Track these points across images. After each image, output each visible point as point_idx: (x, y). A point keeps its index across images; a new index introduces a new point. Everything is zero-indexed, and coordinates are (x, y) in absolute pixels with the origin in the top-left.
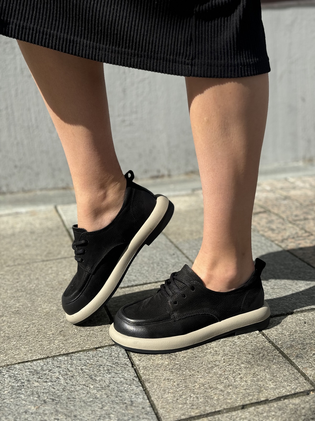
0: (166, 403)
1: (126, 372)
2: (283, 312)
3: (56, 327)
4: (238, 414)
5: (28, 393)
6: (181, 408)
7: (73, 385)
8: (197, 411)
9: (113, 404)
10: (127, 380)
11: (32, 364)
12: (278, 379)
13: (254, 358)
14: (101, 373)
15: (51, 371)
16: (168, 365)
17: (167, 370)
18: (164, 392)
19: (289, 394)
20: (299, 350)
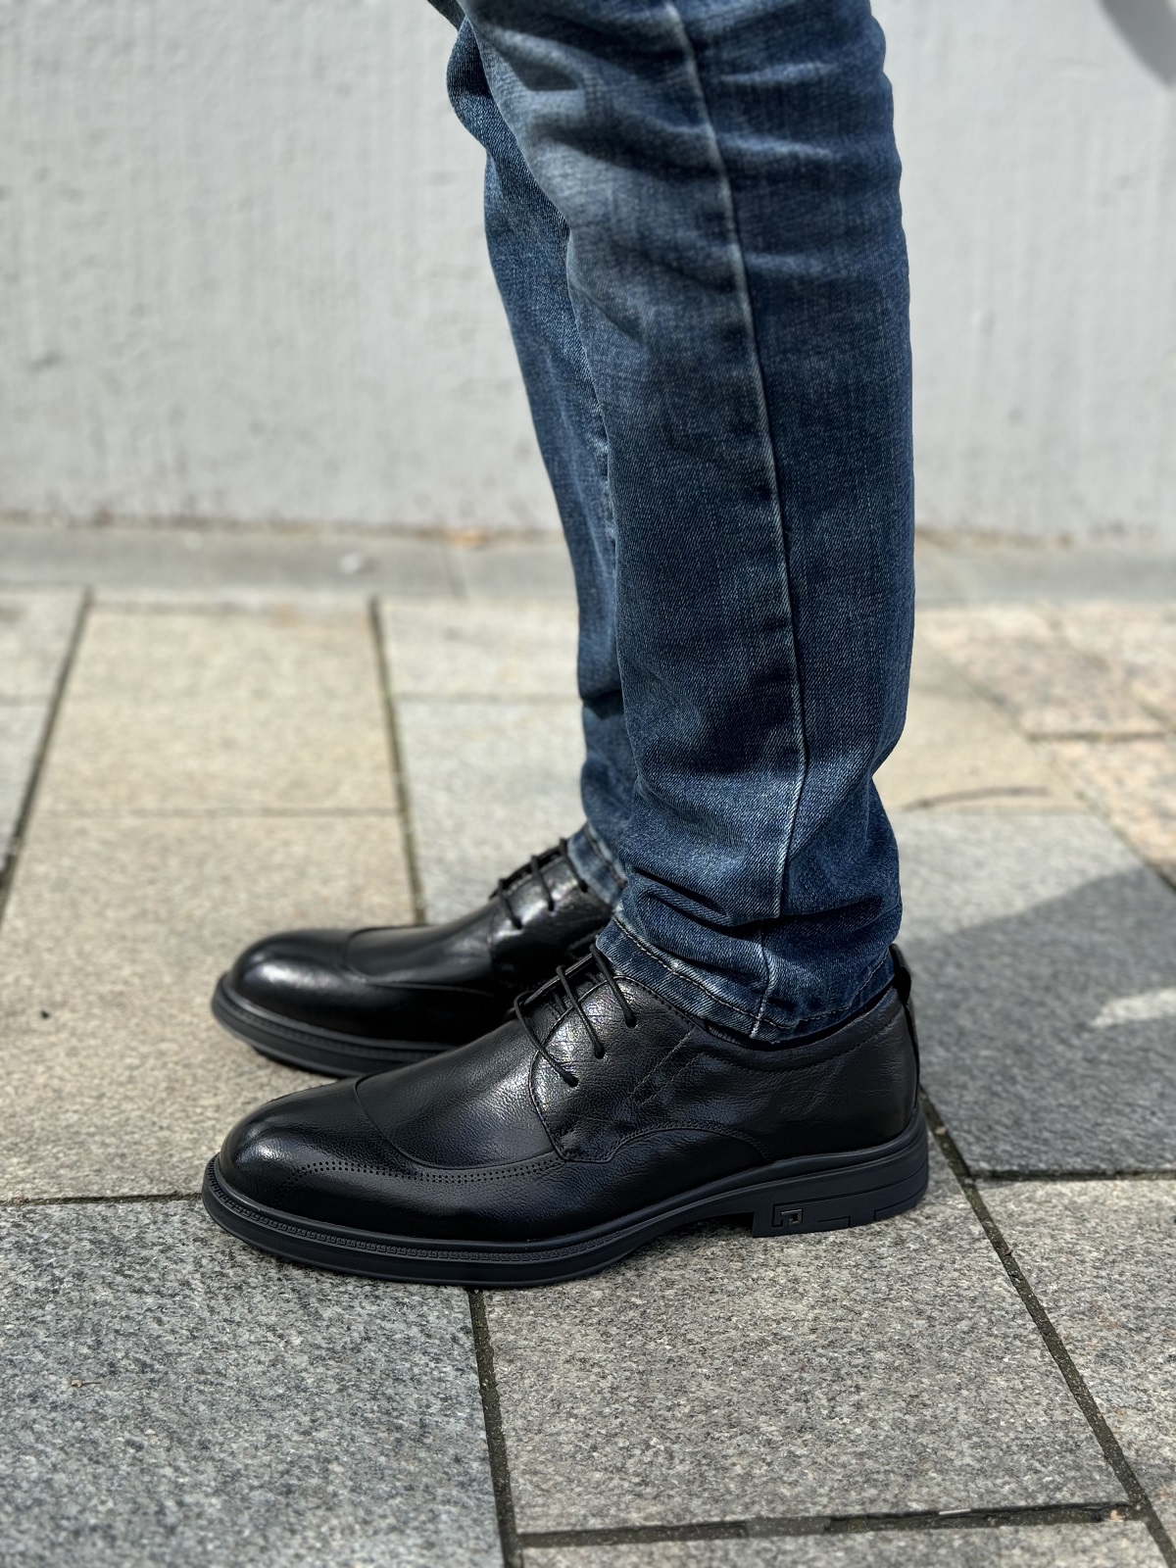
0: (549, 1456)
1: (435, 1305)
2: (1103, 1166)
4: (803, 1550)
5: (66, 1323)
6: (598, 1484)
7: (230, 1322)
9: (352, 1423)
10: (429, 1336)
11: (109, 1213)
12: (999, 1434)
13: (931, 1336)
14: (345, 1292)
15: (170, 1253)
16: (600, 1304)
17: (591, 1324)
18: (553, 1411)
19: (1022, 1503)
20: (1116, 1331)
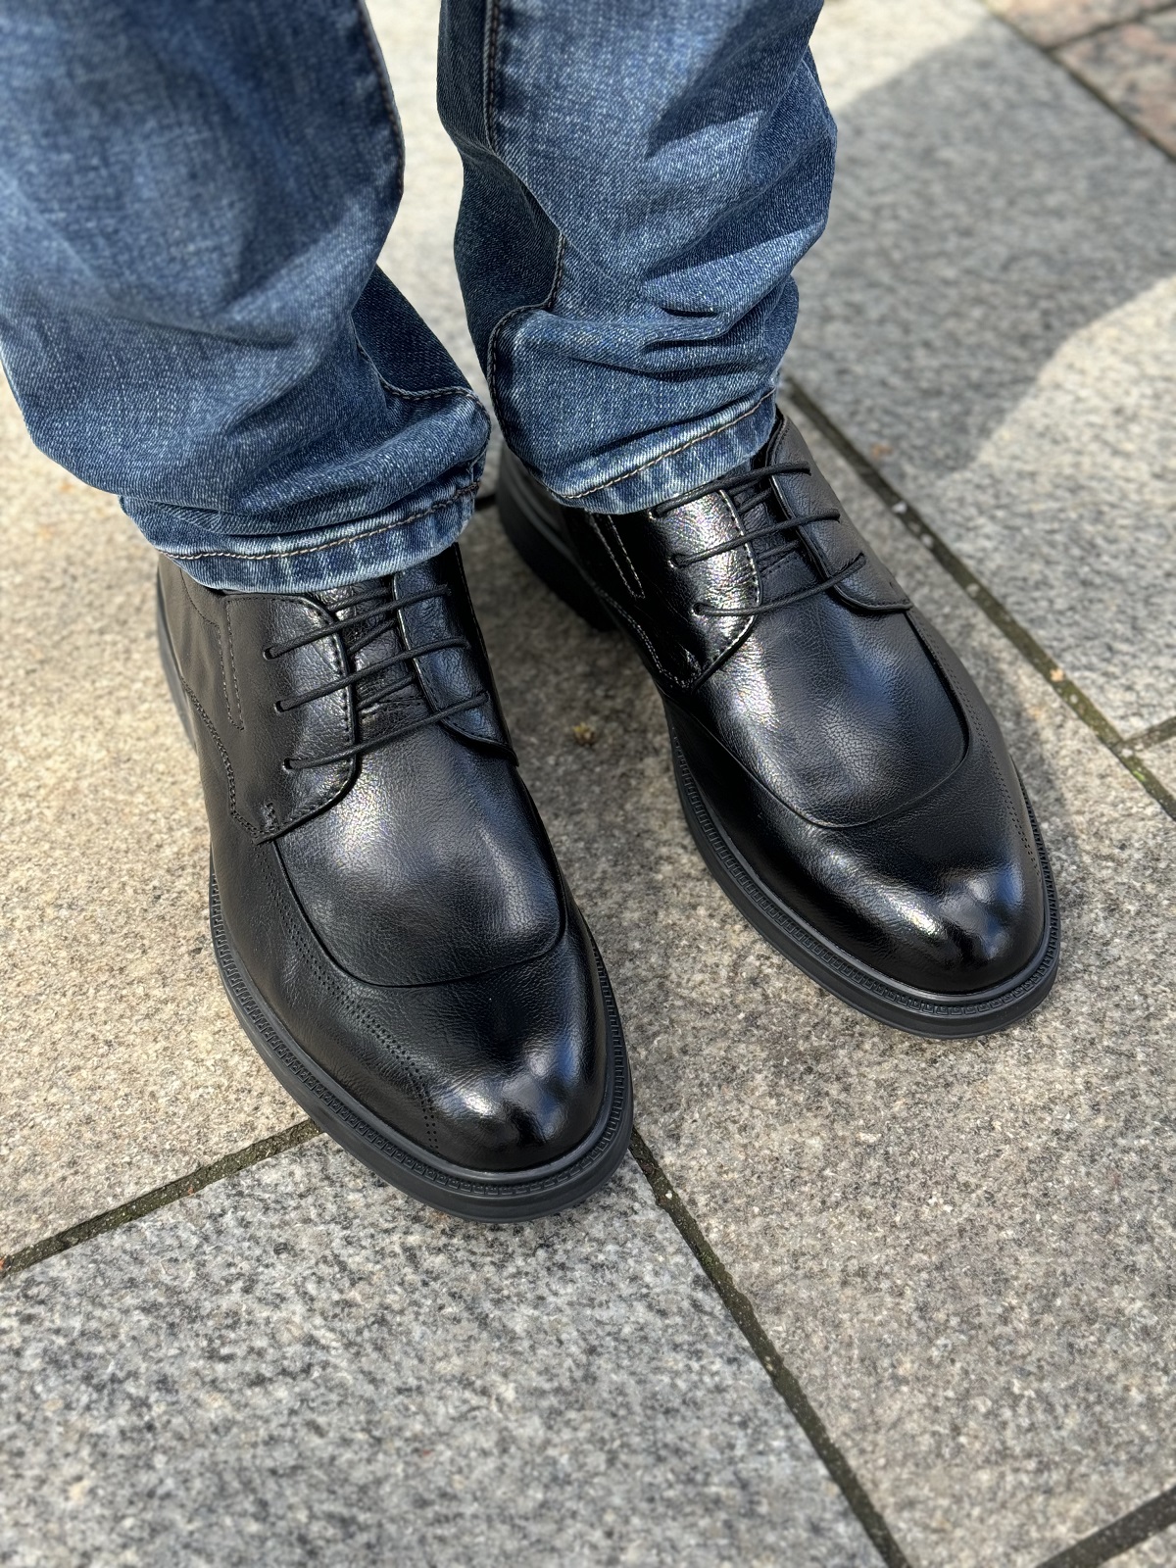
0: (911, 1466)
1: (641, 1252)
3: (158, 910)
5: (198, 1483)
6: (993, 1491)
7: (408, 1391)
8: (1077, 1508)
9: (659, 1518)
10: (664, 1314)
11: (135, 1244)
14: (518, 1274)
15: (259, 1290)
16: (827, 1160)
18: (872, 1380)
